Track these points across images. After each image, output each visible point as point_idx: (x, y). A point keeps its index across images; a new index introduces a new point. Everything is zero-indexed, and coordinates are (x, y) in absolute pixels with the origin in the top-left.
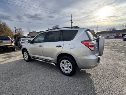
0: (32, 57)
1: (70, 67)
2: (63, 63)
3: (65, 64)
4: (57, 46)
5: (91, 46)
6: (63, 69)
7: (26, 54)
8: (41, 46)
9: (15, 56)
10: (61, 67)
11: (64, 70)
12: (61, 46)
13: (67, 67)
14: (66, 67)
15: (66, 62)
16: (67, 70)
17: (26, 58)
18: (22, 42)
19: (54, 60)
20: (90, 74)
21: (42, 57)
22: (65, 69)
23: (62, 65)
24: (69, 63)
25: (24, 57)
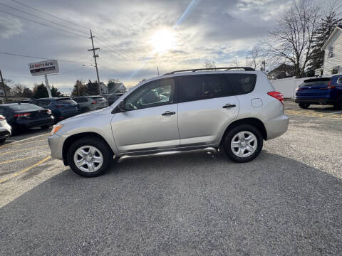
1: (252, 143)
2: (237, 139)
3: (242, 140)
4: (224, 107)
7: (93, 149)
8: (174, 113)
10: (233, 150)
11: (240, 153)
12: (234, 106)
13: (247, 145)
15: (243, 135)
16: (246, 152)
22: (242, 150)
23: (234, 144)
24: (250, 137)
25: (79, 164)
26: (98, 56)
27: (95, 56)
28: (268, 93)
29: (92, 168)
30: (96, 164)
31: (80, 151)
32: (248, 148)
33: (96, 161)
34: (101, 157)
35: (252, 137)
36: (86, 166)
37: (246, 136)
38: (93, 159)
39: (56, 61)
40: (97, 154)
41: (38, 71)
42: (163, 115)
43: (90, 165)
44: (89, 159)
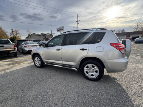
0: (47, 63)
1: (96, 72)
2: (88, 67)
3: (91, 68)
4: (80, 50)
5: (121, 49)
6: (87, 75)
7: (39, 59)
8: (60, 50)
9: (21, 63)
10: (85, 72)
12: (86, 49)
13: (93, 72)
14: (91, 71)
15: (91, 66)
16: (92, 75)
17: (38, 63)
18: (25, 46)
19: (76, 65)
20: (115, 79)
21: (61, 62)
22: (90, 74)
23: (86, 70)
24: (95, 68)
25: (36, 62)
27: (78, 24)
28: (110, 44)
29: (38, 65)
31: (36, 59)
34: (40, 62)
39: (63, 27)
41: (59, 30)
42: (56, 50)
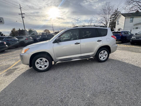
2: (101, 53)
7: (45, 59)
8: (80, 43)
21: (79, 55)
25: (37, 66)
26: (24, 17)
27: (23, 17)
28: (111, 36)
29: (43, 68)
30: (45, 66)
31: (38, 60)
32: (104, 57)
33: (46, 65)
34: (48, 63)
35: (106, 53)
36: (41, 67)
37: (104, 52)
38: (44, 64)
39: (3, 18)
40: (46, 61)
42: (75, 44)
43: (43, 66)
44: (42, 64)
